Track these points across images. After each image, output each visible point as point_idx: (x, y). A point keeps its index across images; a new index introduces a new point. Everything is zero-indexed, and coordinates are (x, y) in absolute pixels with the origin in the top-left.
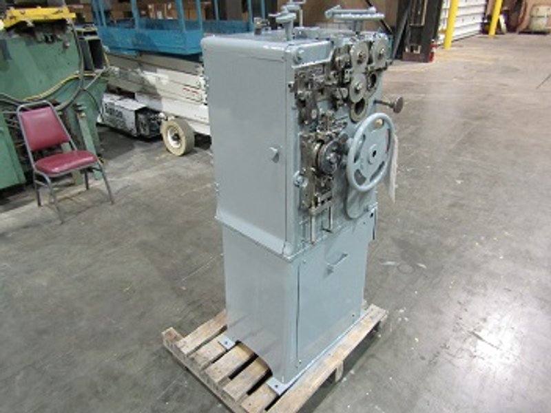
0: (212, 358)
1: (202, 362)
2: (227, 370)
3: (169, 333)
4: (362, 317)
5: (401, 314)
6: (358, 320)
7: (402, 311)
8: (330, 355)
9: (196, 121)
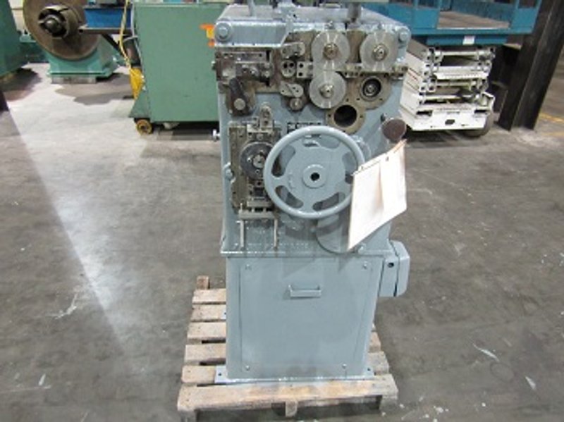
0: (205, 318)
1: (195, 316)
2: (204, 334)
3: (202, 281)
4: (363, 377)
5: (435, 412)
6: (356, 377)
7: (440, 410)
8: (291, 386)
9: (405, 109)
